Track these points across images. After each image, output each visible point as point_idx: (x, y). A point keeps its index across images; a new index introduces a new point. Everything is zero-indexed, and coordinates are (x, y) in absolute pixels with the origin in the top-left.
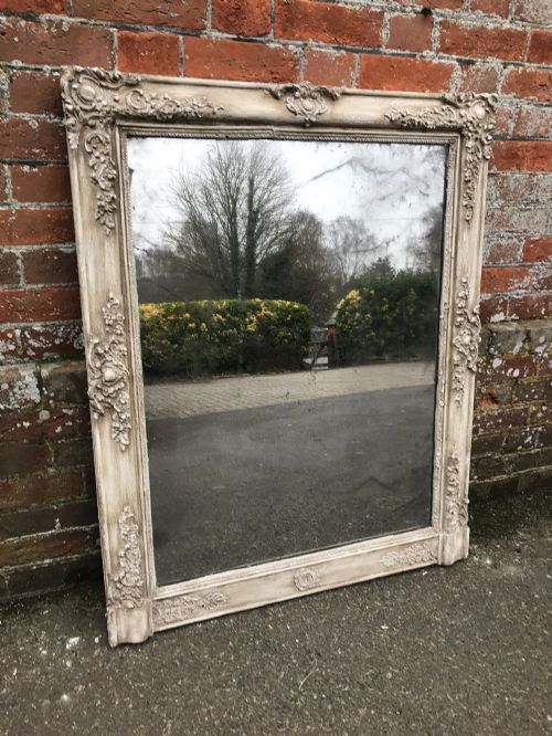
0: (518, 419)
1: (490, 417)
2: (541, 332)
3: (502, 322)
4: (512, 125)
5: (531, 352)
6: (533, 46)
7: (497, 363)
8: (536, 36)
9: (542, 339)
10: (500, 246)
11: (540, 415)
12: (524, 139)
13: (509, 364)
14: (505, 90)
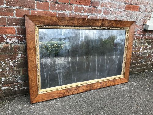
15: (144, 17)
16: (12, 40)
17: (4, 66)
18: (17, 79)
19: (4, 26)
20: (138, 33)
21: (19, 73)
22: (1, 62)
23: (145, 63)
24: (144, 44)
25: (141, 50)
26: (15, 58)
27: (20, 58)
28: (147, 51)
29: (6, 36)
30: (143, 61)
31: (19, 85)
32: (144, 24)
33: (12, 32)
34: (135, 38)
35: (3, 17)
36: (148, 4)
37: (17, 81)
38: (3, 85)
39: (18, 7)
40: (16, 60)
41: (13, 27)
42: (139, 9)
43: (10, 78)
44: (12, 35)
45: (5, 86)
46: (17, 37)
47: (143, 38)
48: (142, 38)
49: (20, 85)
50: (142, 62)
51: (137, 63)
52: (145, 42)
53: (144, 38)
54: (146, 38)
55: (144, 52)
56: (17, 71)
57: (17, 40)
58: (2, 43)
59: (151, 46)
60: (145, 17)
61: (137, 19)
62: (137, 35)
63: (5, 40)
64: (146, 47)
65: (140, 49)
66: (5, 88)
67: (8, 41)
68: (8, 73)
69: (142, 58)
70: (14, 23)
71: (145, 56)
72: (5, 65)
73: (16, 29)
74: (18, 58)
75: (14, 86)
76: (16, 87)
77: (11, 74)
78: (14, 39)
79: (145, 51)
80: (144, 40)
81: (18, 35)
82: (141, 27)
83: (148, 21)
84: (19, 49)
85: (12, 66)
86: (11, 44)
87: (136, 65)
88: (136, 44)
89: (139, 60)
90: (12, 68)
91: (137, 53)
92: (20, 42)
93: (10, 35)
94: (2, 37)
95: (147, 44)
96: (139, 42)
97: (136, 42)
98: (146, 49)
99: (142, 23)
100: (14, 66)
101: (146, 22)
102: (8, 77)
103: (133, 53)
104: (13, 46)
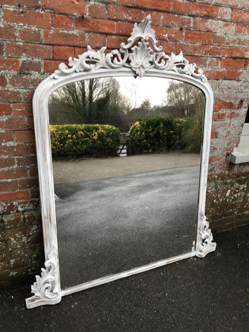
2: (210, 186)
9: (210, 188)
11: (211, 211)
15: (226, 144)
16: (25, 207)
17: (14, 243)
18: (32, 260)
19: (15, 191)
20: (220, 169)
21: (35, 250)
22: (11, 238)
23: (238, 213)
24: (232, 184)
25: (228, 194)
26: (30, 231)
27: (36, 230)
28: (239, 195)
29: (17, 203)
30: (236, 211)
32: (228, 155)
33: (25, 196)
34: (216, 177)
35: (14, 180)
36: (231, 125)
37: (31, 262)
38: (12, 269)
39: (32, 165)
40: (30, 234)
41: (27, 189)
42: (216, 135)
43: (21, 259)
44: (24, 201)
45: (16, 272)
46: (31, 202)
47: (231, 174)
48: (228, 175)
49: (36, 267)
50: (234, 213)
51: (225, 215)
52: (234, 181)
53: (233, 175)
54: (235, 174)
55: (234, 197)
56: (31, 248)
57: (32, 205)
58: (11, 212)
59: (246, 186)
60: (229, 144)
61: (215, 149)
62: (218, 171)
63: (15, 208)
64: (237, 189)
65: (226, 193)
66: (15, 273)
67: (20, 209)
68: (19, 252)
69: (233, 206)
70: (27, 186)
71: (238, 203)
72: (15, 242)
73: (29, 191)
74: (33, 232)
75: (27, 269)
76: (30, 270)
77: (23, 253)
78: (27, 205)
79: (236, 196)
80: (233, 178)
81: (32, 199)
82: (224, 158)
83: (235, 148)
84: (34, 219)
85: (24, 242)
86: (24, 212)
87: (223, 218)
88: (217, 187)
89: (227, 210)
90: (24, 244)
91: (221, 200)
92: (35, 208)
93: (22, 201)
94: (12, 205)
95: (237, 185)
96: (222, 183)
97: (216, 184)
98: (238, 192)
99: (225, 153)
100: (28, 243)
101: (232, 151)
102: (19, 258)
103: (215, 201)
104: (26, 216)
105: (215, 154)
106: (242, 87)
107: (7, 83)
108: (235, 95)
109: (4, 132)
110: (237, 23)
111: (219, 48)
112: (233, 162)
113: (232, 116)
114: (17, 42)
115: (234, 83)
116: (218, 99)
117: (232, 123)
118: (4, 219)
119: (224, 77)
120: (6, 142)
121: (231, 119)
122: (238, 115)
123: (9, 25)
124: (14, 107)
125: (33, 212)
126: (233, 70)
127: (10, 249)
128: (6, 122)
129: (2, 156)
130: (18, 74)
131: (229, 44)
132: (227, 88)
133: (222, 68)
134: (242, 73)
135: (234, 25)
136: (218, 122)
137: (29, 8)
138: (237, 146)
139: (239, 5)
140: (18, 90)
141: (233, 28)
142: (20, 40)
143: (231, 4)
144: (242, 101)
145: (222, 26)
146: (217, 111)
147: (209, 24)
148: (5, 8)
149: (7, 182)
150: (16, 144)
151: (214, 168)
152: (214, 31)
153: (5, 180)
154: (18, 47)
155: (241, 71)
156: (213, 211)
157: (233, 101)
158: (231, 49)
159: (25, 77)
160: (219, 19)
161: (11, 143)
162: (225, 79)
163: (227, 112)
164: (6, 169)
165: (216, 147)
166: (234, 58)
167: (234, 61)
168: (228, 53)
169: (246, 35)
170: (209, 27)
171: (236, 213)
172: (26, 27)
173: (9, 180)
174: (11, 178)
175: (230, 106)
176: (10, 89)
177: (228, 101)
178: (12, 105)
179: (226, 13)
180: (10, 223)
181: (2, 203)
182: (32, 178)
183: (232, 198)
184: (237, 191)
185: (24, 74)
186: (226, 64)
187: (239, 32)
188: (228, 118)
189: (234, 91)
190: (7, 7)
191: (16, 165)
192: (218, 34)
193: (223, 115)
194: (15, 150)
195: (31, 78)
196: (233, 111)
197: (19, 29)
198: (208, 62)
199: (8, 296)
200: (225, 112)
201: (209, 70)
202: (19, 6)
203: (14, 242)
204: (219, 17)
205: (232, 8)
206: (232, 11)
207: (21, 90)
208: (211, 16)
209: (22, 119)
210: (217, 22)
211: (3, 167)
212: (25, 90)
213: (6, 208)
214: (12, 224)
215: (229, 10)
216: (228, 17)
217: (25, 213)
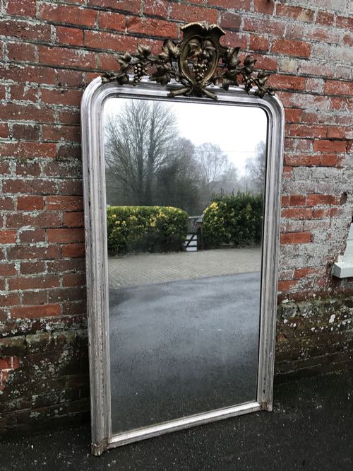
0: (297, 345)
1: (285, 345)
2: (304, 308)
3: (287, 303)
4: (285, 228)
5: (301, 316)
6: (291, 200)
7: (285, 321)
8: (292, 197)
9: (305, 311)
10: (284, 273)
11: (307, 343)
12: (290, 232)
13: (291, 321)
14: (283, 216)
15: (326, 250)
16: (54, 325)
17: (39, 373)
18: (59, 397)
19: (43, 304)
20: (320, 284)
21: (64, 384)
22: (34, 366)
23: (349, 348)
24: (337, 307)
25: (332, 320)
26: (59, 356)
27: (67, 357)
28: (349, 322)
29: (45, 320)
30: (346, 345)
31: (61, 409)
32: (329, 265)
33: (55, 311)
34: (314, 295)
35: (43, 290)
36: (332, 225)
37: (59, 400)
38: (33, 408)
39: (66, 272)
40: (59, 362)
41: (58, 303)
42: (310, 239)
43: (46, 395)
44: (54, 317)
45: (38, 412)
46: (62, 319)
47: (335, 292)
48: (331, 293)
49: (64, 407)
50: (342, 348)
51: (329, 350)
52: (340, 302)
53: (338, 292)
54: (342, 292)
55: (342, 325)
56: (59, 381)
57: (63, 323)
58: (37, 331)
60: (330, 251)
61: (310, 256)
62: (317, 288)
63: (43, 326)
64: (346, 313)
65: (329, 318)
66: (37, 414)
67: (48, 328)
68: (44, 385)
69: (341, 338)
70: (59, 298)
71: (348, 333)
72: (40, 371)
73: (61, 305)
74: (64, 358)
75: (52, 410)
76: (56, 411)
77: (49, 387)
78: (57, 323)
79: (344, 323)
80: (339, 298)
81: (64, 316)
82: (325, 270)
83: (340, 257)
84: (65, 342)
85: (51, 372)
86: (53, 331)
87: (327, 354)
88: (316, 309)
89: (332, 344)
90: (51, 375)
91: (322, 328)
92: (67, 328)
93: (50, 317)
94: (38, 323)
95: (345, 307)
96: (322, 304)
97: (314, 305)
98: (347, 318)
99: (325, 263)
100: (56, 373)
101: (336, 261)
102: (43, 394)
103: (313, 329)
104: (55, 338)
105: (311, 263)
106: (345, 176)
107: (40, 172)
108: (335, 186)
109: (34, 230)
110: (333, 96)
111: (310, 127)
112: (338, 276)
113: (332, 213)
114: (55, 124)
115: (334, 171)
116: (311, 191)
117: (333, 222)
118: (27, 340)
119: (318, 163)
120: (35, 242)
121: (331, 217)
122: (341, 212)
123: (47, 106)
124: (47, 200)
125: (64, 333)
126: (331, 155)
127: (33, 381)
128: (36, 218)
129: (30, 259)
130: (54, 161)
131: (323, 122)
132: (323, 177)
133: (315, 152)
134: (343, 158)
135: (328, 98)
136: (312, 222)
137: (71, 87)
138: (342, 254)
139: (335, 74)
140: (53, 180)
141: (327, 102)
142: (59, 122)
143: (323, 74)
144: (345, 194)
145: (312, 101)
146: (311, 207)
147: (294, 98)
148: (43, 88)
149: (34, 293)
150: (47, 245)
151: (310, 283)
152: (302, 107)
153: (31, 290)
154: (56, 131)
155: (342, 155)
156: (310, 343)
157: (333, 194)
158: (326, 128)
159: (62, 165)
160: (308, 93)
161: (41, 244)
162: (320, 166)
163: (326, 208)
164: (33, 276)
165: (311, 254)
166: (332, 140)
167: (331, 143)
168: (324, 133)
169: (345, 110)
170: (295, 102)
171: (346, 348)
172: (66, 108)
173: (37, 290)
174: (39, 288)
175: (330, 200)
176: (44, 179)
177: (326, 194)
178: (45, 198)
179: (317, 85)
180: (35, 345)
181: (27, 319)
182: (65, 288)
183: (339, 326)
184: (345, 316)
185: (61, 161)
186: (320, 147)
187: (336, 108)
188: (327, 216)
189: (334, 181)
190: (45, 86)
191: (46, 271)
192: (307, 111)
193: (320, 212)
194: (46, 252)
195: (69, 166)
196: (334, 206)
197: (58, 110)
198: (295, 145)
199: (26, 445)
200: (322, 208)
201: (298, 154)
202: (60, 85)
203: (38, 371)
204: (307, 91)
205: (325, 79)
206: (325, 82)
207: (56, 180)
208: (297, 90)
209: (56, 215)
210: (305, 95)
211: (31, 273)
212: (61, 180)
213: (31, 326)
214: (37, 347)
215: (322, 81)
216: (320, 90)
217: (54, 334)
